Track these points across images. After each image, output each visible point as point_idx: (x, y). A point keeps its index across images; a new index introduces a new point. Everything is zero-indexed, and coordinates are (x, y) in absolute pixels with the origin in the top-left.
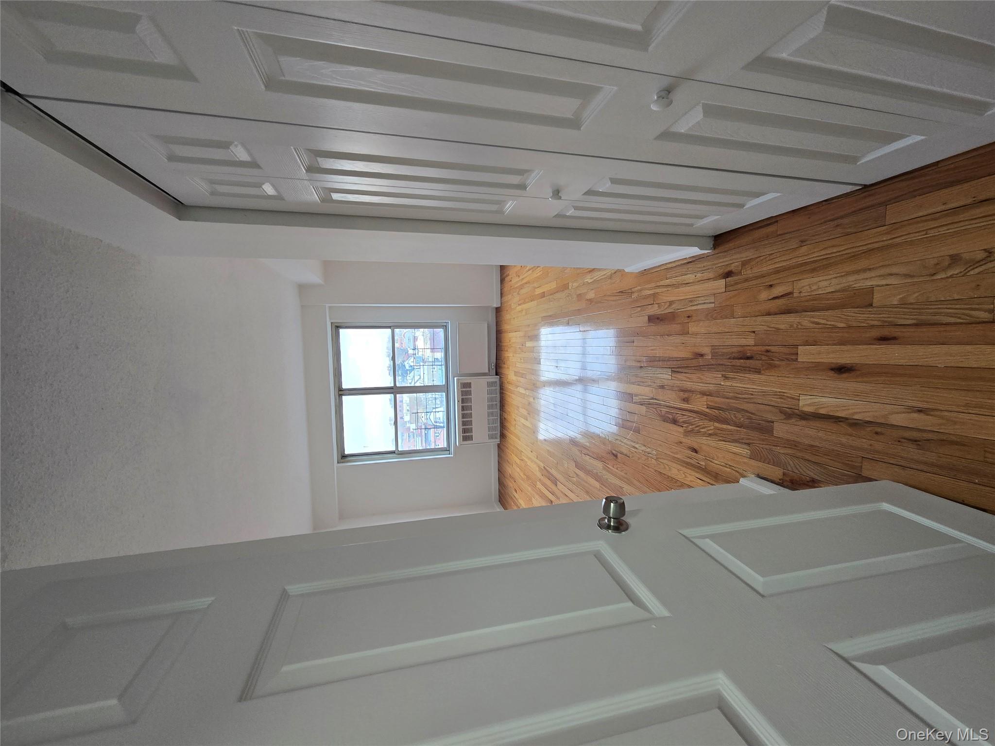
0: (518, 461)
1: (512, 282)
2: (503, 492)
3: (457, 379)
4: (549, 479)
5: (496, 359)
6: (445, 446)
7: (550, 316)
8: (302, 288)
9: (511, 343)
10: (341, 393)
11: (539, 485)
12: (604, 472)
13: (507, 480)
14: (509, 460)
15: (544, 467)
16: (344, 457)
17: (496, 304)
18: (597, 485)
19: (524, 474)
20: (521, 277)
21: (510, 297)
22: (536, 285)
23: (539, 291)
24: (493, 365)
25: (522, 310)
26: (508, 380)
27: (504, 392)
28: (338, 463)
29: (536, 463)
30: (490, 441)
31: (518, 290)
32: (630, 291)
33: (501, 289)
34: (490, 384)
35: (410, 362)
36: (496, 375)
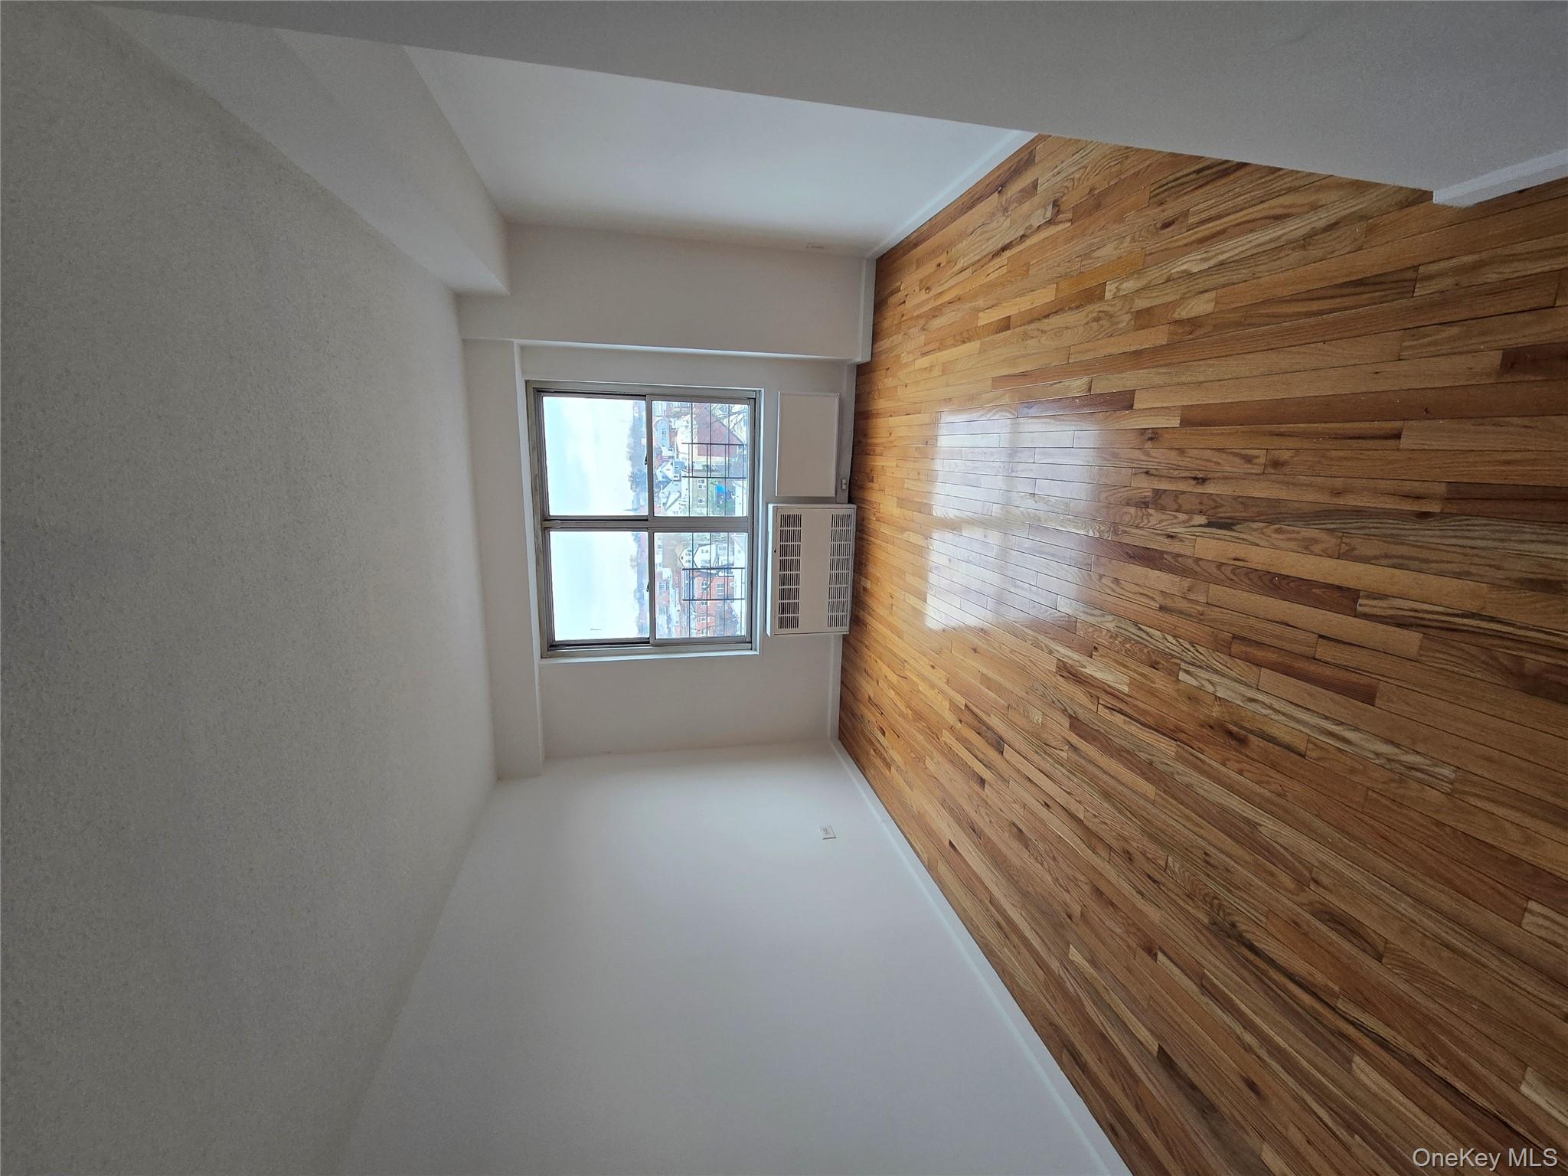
0: (893, 678)
1: (908, 305)
2: (849, 724)
3: (773, 507)
4: (979, 734)
5: (851, 471)
6: (744, 633)
7: (1024, 375)
8: (462, 300)
9: (891, 439)
10: (547, 524)
11: (947, 737)
12: (1180, 767)
13: (862, 707)
14: (870, 671)
15: (966, 706)
16: (552, 647)
17: (861, 357)
18: (1150, 790)
19: (908, 707)
20: (933, 293)
21: (898, 338)
22: (980, 302)
23: (986, 318)
24: (844, 481)
25: (932, 367)
26: (878, 515)
27: (866, 537)
28: (542, 657)
29: (941, 691)
30: (830, 629)
31: (922, 322)
32: (1410, 275)
33: (874, 325)
34: (837, 520)
35: (664, 470)
36: (850, 501)
